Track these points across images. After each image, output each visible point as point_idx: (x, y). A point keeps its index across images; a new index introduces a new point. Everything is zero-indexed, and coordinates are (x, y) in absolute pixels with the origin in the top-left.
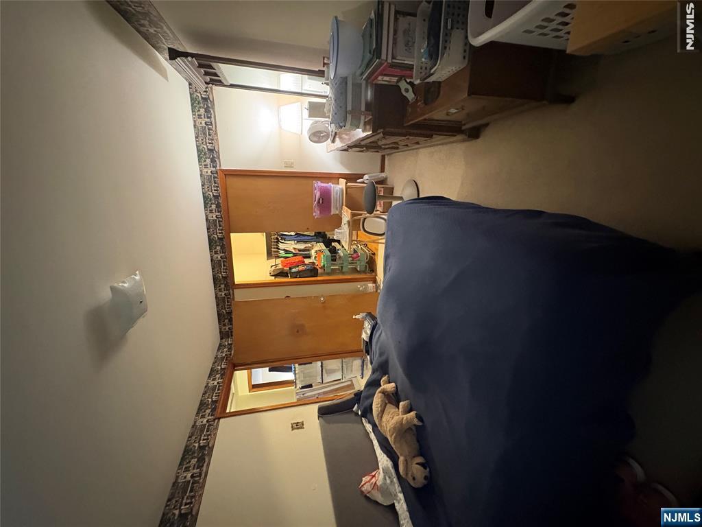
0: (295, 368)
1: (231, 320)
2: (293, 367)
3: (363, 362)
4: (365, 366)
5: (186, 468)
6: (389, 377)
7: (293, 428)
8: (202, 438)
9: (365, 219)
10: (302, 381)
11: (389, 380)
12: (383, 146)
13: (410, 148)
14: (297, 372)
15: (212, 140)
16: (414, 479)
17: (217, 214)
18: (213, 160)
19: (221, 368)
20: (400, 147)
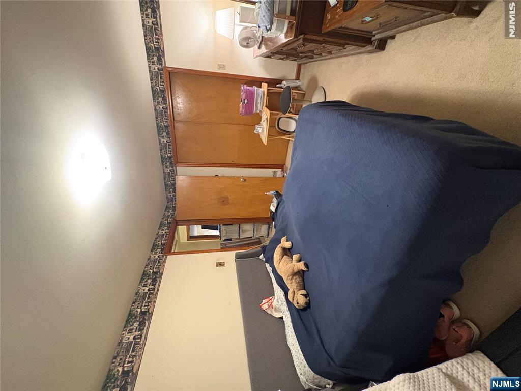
0: (220, 227)
1: (174, 190)
2: (219, 226)
3: (269, 227)
4: (270, 229)
5: (144, 284)
6: (287, 237)
7: (217, 266)
8: (155, 267)
9: (280, 118)
10: (225, 236)
11: (287, 240)
12: (300, 55)
13: (323, 58)
14: (221, 229)
15: (158, 39)
16: (298, 303)
17: (163, 105)
18: (159, 59)
19: (168, 223)
20: (315, 56)
